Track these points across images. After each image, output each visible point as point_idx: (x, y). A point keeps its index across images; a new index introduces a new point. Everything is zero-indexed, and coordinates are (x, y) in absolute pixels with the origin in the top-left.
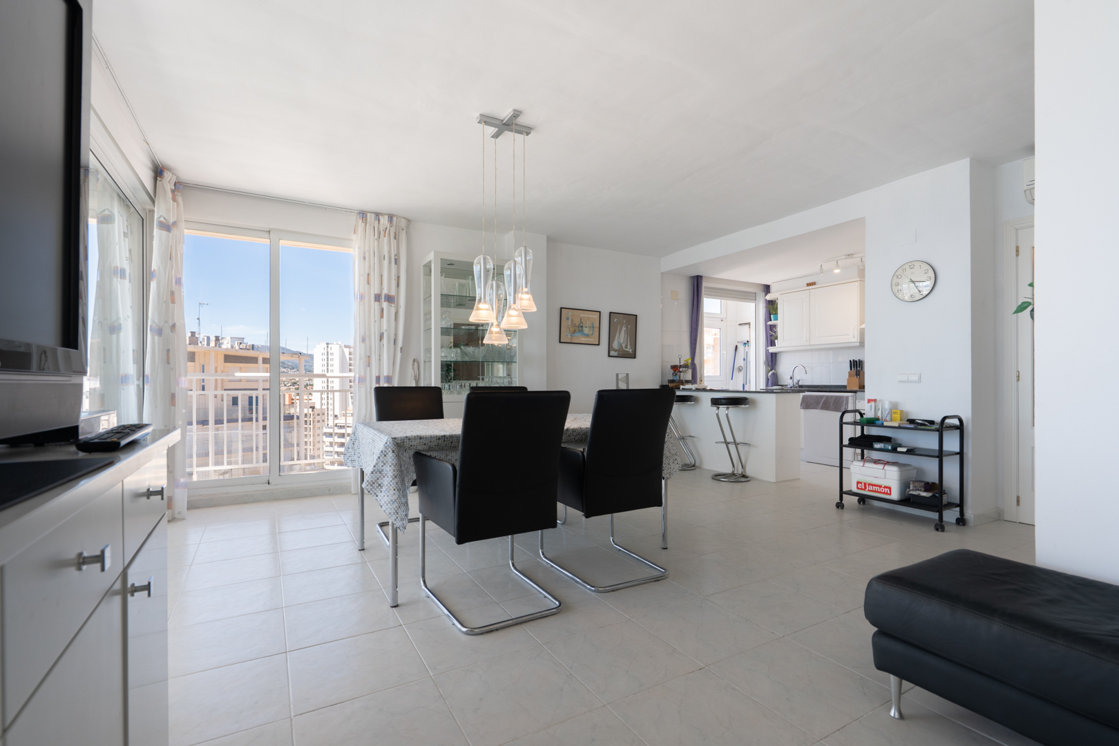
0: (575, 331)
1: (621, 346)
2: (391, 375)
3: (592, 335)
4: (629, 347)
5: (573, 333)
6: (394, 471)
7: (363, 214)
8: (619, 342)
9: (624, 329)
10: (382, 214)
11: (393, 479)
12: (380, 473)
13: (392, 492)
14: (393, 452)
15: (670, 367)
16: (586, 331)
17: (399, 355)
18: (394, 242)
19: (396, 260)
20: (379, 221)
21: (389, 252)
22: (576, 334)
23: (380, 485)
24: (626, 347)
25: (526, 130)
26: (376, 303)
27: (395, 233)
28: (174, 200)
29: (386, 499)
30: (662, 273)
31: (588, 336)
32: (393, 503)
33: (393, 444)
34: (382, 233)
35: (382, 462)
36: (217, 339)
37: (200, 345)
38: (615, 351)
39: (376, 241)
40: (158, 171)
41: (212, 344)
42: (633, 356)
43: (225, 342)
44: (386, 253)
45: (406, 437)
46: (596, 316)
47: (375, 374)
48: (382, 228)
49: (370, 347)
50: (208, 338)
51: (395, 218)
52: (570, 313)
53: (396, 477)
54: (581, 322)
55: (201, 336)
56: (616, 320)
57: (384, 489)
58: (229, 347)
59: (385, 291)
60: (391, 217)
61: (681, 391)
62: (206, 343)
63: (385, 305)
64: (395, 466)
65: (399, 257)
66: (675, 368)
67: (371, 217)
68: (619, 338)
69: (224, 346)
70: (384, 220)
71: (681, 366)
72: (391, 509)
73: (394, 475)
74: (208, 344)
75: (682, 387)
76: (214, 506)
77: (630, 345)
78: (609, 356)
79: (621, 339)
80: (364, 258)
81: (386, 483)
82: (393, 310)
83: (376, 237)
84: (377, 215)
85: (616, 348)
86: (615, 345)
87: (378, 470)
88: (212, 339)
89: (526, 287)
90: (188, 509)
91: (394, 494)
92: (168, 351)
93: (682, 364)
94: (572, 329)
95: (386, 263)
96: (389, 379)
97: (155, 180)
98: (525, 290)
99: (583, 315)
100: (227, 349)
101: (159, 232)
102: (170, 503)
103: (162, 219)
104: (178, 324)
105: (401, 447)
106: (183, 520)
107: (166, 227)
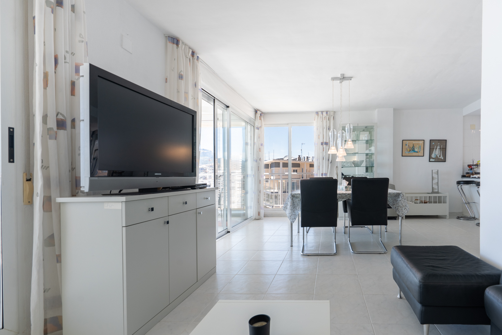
0: (410, 150)
1: (437, 156)
2: (326, 173)
3: (420, 151)
4: (441, 156)
5: (409, 151)
7: (317, 113)
8: (435, 154)
9: (438, 147)
10: (324, 111)
14: (291, 198)
15: (467, 166)
16: (416, 150)
17: (330, 165)
18: (328, 121)
19: (329, 128)
20: (323, 114)
21: (326, 126)
22: (411, 152)
23: (287, 208)
24: (440, 156)
25: (350, 78)
26: (322, 146)
27: (329, 118)
28: (260, 119)
29: (288, 212)
30: (463, 116)
31: (417, 152)
32: (290, 214)
34: (324, 119)
35: (288, 201)
36: (307, 157)
37: (302, 160)
38: (433, 158)
39: (321, 122)
40: (256, 111)
41: (306, 160)
42: (444, 161)
43: (310, 159)
44: (325, 126)
46: (422, 142)
47: (321, 173)
48: (324, 117)
49: (320, 163)
50: (304, 157)
51: (328, 112)
52: (407, 142)
54: (414, 146)
55: (302, 157)
56: (433, 143)
58: (312, 161)
59: (325, 141)
60: (327, 112)
61: (471, 178)
62: (303, 160)
63: (324, 146)
64: (291, 203)
65: (330, 127)
66: (469, 166)
67: (320, 113)
68: (435, 152)
69: (310, 161)
70: (325, 114)
71: (472, 165)
74: (304, 160)
75: (471, 176)
76: (273, 217)
77: (442, 155)
78: (430, 161)
79: (437, 152)
80: (317, 129)
82: (327, 148)
83: (321, 121)
84: (322, 112)
85: (434, 157)
86: (433, 156)
88: (306, 158)
89: (350, 139)
90: (264, 217)
92: (259, 167)
93: (475, 164)
94: (408, 150)
95: (325, 130)
96: (326, 174)
97: (256, 114)
98: (350, 140)
99: (414, 142)
100: (310, 162)
101: (256, 130)
102: (259, 214)
103: (257, 126)
104: (261, 158)
105: (294, 197)
106: (262, 219)
107: (258, 128)
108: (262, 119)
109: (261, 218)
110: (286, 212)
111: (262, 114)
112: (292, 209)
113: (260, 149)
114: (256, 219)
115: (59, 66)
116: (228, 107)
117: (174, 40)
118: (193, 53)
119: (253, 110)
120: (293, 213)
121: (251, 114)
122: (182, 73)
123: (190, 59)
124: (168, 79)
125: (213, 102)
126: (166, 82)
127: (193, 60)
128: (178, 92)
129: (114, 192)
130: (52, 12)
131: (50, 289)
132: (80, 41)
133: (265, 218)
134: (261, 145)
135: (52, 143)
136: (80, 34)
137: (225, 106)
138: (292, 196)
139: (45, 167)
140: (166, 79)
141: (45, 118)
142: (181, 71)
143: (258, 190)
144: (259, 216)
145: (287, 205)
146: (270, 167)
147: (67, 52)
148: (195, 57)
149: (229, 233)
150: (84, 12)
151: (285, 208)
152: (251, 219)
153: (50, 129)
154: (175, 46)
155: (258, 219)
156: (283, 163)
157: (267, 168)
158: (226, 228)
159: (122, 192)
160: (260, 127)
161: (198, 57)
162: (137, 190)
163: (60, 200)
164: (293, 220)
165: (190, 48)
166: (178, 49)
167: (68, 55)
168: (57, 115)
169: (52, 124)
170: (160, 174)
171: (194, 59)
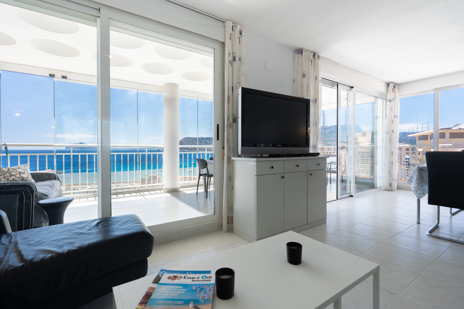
6: (417, 177)
11: (416, 180)
12: (412, 177)
13: (415, 184)
14: (417, 171)
23: (412, 181)
28: (394, 91)
29: (413, 186)
32: (415, 188)
33: (418, 169)
35: (413, 174)
40: (388, 85)
45: (424, 167)
53: (417, 180)
57: (413, 183)
64: (417, 176)
72: (414, 189)
73: (417, 179)
81: (414, 181)
87: (412, 176)
91: (416, 185)
92: (391, 138)
97: (387, 87)
101: (388, 103)
102: (391, 185)
103: (389, 99)
104: (394, 130)
105: (423, 170)
106: (395, 191)
107: (390, 101)
108: (396, 90)
109: (393, 190)
110: (411, 185)
111: (396, 85)
112: (420, 183)
113: (392, 121)
114: (386, 190)
115: (234, 91)
116: (352, 87)
117: (299, 51)
118: (314, 55)
119: (385, 84)
120: (421, 188)
121: (382, 88)
122: (305, 73)
123: (311, 60)
124: (295, 80)
125: (337, 87)
126: (294, 82)
127: (314, 60)
128: (302, 87)
129: (258, 156)
130: (231, 66)
131: (230, 202)
132: (242, 75)
133: (398, 190)
134: (394, 117)
135: (231, 130)
136: (243, 71)
137: (349, 87)
138: (420, 169)
139: (228, 142)
140: (294, 80)
141: (228, 118)
142: (304, 71)
143: (390, 162)
144: (391, 188)
145: (412, 178)
146: (429, 139)
147: (237, 83)
148: (316, 56)
149: (352, 197)
150: (245, 58)
151: (410, 181)
152: (380, 189)
153: (230, 123)
154: (300, 55)
155: (389, 190)
156: (450, 134)
157: (426, 140)
158: (349, 192)
159: (262, 156)
160: (393, 99)
161: (319, 56)
162: (268, 155)
163: (233, 158)
164: (421, 195)
165: (311, 52)
166: (302, 56)
167: (237, 84)
168: (233, 116)
169: (231, 121)
170: (281, 145)
171: (316, 59)
